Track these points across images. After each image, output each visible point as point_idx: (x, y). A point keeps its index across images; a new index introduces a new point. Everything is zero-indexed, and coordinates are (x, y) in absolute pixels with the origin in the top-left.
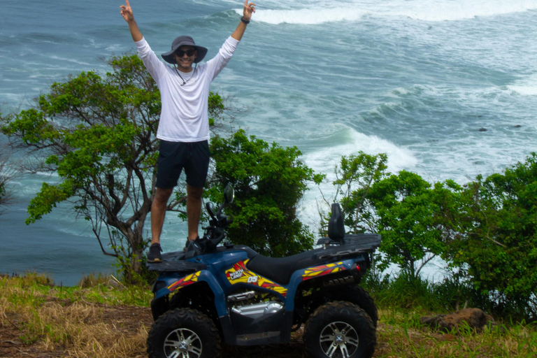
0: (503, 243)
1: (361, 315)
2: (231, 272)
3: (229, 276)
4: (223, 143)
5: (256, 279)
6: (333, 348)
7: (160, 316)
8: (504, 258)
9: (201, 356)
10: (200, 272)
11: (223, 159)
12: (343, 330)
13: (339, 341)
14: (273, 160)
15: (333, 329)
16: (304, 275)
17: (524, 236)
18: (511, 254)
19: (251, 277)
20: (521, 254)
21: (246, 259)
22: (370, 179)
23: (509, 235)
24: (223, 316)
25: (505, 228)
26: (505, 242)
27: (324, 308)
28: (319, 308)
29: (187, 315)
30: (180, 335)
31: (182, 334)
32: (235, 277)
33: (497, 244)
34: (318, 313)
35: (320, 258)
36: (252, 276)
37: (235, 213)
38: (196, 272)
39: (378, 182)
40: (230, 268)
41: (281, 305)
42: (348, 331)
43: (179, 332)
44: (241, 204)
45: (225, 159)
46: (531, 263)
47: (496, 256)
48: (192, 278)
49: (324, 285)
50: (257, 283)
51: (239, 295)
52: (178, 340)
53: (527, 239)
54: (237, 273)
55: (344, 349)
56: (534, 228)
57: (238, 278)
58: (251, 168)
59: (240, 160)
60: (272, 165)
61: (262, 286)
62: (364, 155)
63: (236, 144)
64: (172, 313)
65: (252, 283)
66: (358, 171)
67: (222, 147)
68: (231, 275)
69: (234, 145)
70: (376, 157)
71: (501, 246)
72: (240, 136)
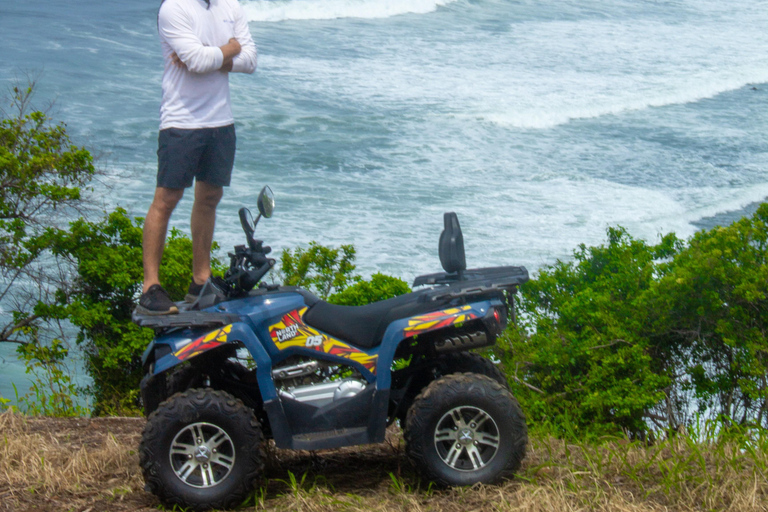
0: (540, 387)
1: (504, 394)
2: (278, 330)
3: (276, 336)
4: (91, 230)
5: (320, 341)
6: (455, 452)
7: (163, 403)
8: (542, 410)
9: (233, 469)
10: (231, 326)
11: (92, 256)
12: (472, 421)
13: (466, 439)
14: (174, 257)
15: (454, 419)
16: (407, 329)
17: (573, 375)
18: (553, 404)
19: (312, 338)
20: (568, 403)
21: (301, 308)
22: (326, 288)
23: (550, 374)
24: (270, 401)
25: (544, 362)
26: (544, 384)
27: (441, 384)
28: (432, 383)
29: (209, 400)
30: (198, 435)
31: (200, 433)
32: (284, 337)
33: (531, 389)
34: (432, 393)
35: (434, 299)
36: (313, 335)
37: (112, 343)
38: (225, 326)
39: (341, 290)
40: (277, 322)
41: (363, 383)
42: (482, 421)
43: (196, 428)
44: (121, 328)
45: (95, 255)
46: (585, 418)
47: (529, 407)
48: (218, 336)
49: (437, 348)
50: (321, 347)
51: (292, 368)
52: (193, 444)
53: (578, 380)
54: (288, 330)
55: (474, 454)
56: (589, 362)
57: (289, 339)
58: (137, 270)
59: (120, 257)
60: (173, 264)
61: (331, 350)
62: (320, 248)
63: (111, 231)
64: (184, 397)
65: (313, 347)
66: (308, 274)
67: (90, 236)
68: (278, 333)
69: (109, 233)
70: (337, 251)
71: (537, 392)
72: (120, 218)
